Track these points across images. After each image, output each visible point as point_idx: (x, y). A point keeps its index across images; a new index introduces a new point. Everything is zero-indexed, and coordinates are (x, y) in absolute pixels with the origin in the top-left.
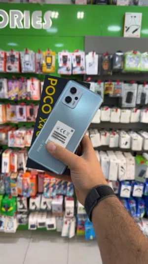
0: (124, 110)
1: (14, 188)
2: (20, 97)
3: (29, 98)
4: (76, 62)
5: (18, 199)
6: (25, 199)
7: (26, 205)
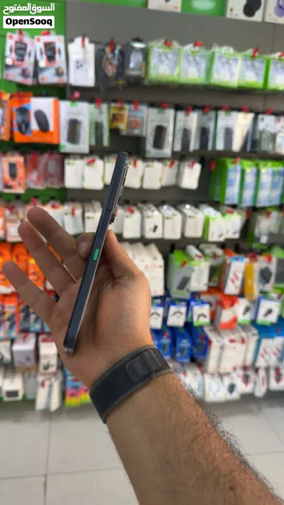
0: (150, 164)
4: (45, 57)
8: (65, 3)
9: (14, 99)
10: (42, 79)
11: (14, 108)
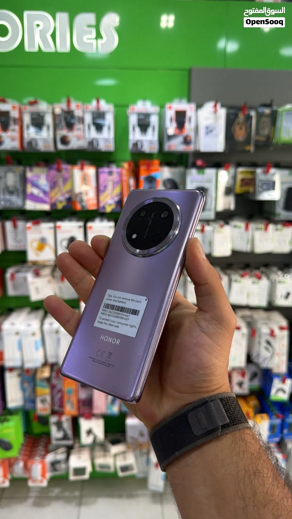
1: (42, 398)
2: (53, 205)
3: (79, 207)
4: (174, 125)
5: (53, 419)
6: (67, 420)
7: (70, 432)
8: (190, 71)
9: (143, 168)
10: (169, 147)
11: (143, 177)
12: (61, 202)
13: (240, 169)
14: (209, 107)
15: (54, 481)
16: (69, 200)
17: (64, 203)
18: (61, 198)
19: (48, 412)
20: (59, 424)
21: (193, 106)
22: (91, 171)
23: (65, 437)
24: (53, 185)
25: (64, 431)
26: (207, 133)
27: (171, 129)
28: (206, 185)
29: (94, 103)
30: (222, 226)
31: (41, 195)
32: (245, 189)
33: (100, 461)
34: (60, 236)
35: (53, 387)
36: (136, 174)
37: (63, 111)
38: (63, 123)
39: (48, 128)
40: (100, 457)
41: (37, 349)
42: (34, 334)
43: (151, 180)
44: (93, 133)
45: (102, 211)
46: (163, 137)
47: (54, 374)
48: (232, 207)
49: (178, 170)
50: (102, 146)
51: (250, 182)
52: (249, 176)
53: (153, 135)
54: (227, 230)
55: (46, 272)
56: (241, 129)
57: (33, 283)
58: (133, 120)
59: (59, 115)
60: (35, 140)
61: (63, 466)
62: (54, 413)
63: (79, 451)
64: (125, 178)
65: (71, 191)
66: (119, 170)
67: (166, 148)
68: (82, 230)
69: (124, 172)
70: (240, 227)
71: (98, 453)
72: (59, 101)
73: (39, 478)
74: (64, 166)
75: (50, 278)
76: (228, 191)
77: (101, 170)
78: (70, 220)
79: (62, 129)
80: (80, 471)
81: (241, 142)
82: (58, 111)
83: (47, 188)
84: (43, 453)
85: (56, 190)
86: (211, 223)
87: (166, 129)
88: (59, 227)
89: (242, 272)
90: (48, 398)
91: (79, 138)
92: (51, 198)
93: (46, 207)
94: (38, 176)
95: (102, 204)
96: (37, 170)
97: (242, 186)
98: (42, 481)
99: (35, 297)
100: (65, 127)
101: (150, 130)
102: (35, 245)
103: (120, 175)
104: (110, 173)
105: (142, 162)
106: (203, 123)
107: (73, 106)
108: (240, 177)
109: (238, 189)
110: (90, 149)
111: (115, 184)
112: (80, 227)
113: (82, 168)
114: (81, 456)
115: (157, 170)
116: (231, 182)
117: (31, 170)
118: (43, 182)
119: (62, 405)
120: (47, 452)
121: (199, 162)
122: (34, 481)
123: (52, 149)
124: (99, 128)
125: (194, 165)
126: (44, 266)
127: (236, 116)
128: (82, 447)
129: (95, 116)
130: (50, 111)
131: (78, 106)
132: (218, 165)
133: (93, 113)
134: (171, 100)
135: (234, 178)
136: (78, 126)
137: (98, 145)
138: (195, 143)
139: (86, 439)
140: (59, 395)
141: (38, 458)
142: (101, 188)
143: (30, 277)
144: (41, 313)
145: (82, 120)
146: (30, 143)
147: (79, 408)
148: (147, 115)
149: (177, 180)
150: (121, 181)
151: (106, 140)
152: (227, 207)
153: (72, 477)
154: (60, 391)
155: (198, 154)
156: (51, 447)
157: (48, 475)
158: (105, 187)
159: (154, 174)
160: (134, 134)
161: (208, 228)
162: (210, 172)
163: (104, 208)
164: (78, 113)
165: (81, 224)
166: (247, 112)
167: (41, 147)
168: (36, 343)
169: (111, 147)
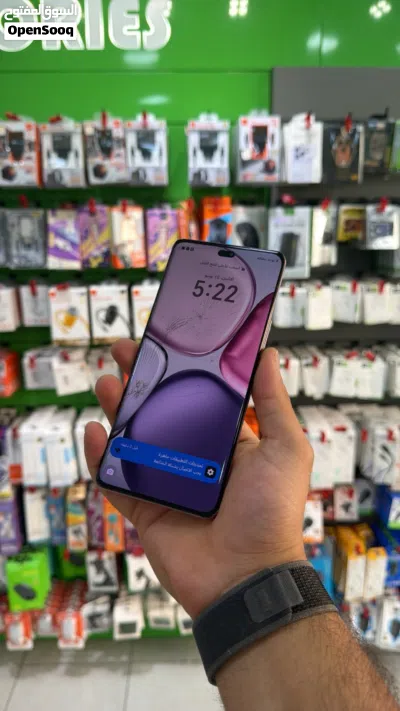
1: (76, 528)
2: (85, 262)
3: (120, 265)
4: (251, 145)
5: (91, 557)
6: (110, 558)
7: (113, 575)
8: (271, 72)
9: (208, 208)
10: (245, 177)
11: (208, 220)
12: (96, 258)
13: (344, 207)
14: (299, 120)
15: (93, 642)
16: (107, 255)
17: (100, 260)
18: (97, 253)
19: (85, 547)
20: (99, 565)
21: (277, 119)
22: (136, 214)
23: (107, 582)
24: (85, 234)
25: (106, 573)
26: (297, 157)
27: (247, 151)
28: (295, 230)
29: (140, 118)
30: (319, 288)
31: (69, 248)
32: (351, 234)
33: (154, 614)
34: (95, 306)
35: (90, 513)
36: (198, 217)
37: (96, 130)
38: (97, 148)
39: (77, 155)
40: (155, 608)
41: (67, 460)
42: (62, 441)
43: (220, 224)
44: (138, 161)
45: (153, 269)
46: (235, 164)
47: (91, 495)
48: (333, 261)
49: (256, 210)
50: (152, 179)
51: (358, 224)
52: (356, 217)
53: (222, 161)
54: (327, 293)
55: (78, 355)
56: (344, 150)
57: (60, 370)
58: (194, 141)
59: (92, 137)
60: (59, 171)
61: (105, 620)
62: (91, 548)
63: (127, 600)
64: (183, 222)
65: (110, 242)
66: (175, 212)
67: (240, 179)
68: (125, 296)
69: (182, 213)
70: (344, 288)
71: (153, 602)
72: (91, 117)
73: (73, 636)
74: (99, 208)
75: (83, 363)
76: (328, 239)
77: (149, 212)
78: (109, 283)
79: (96, 155)
80: (128, 627)
81: (343, 169)
82: (89, 131)
83: (76, 239)
84: (77, 603)
85: (89, 240)
86: (304, 284)
87: (240, 152)
88: (94, 292)
89: (346, 352)
90: (84, 528)
91: (119, 168)
92: (82, 254)
93: (76, 265)
94: (64, 223)
95: (151, 261)
96: (62, 214)
97: (346, 230)
98: (76, 642)
99: (63, 390)
100: (100, 153)
101: (217, 155)
102: (62, 317)
103: (177, 218)
104: (163, 216)
105: (206, 200)
106: (291, 144)
107: (110, 124)
108: (343, 218)
109: (342, 236)
110: (135, 183)
111: (169, 231)
112: (123, 292)
113: (124, 210)
114: (130, 607)
115: (228, 211)
116: (331, 226)
117: (54, 215)
118: (71, 230)
119: (102, 538)
120: (84, 602)
121: (287, 198)
122: (67, 641)
123: (82, 183)
124: (146, 154)
125: (280, 203)
126: (74, 347)
127: (338, 132)
128: (131, 594)
129: (140, 136)
130: (79, 130)
131: (117, 124)
132: (313, 203)
133: (138, 133)
134: (246, 112)
135: (336, 219)
136: (117, 151)
137: (145, 176)
138: (281, 171)
139: (136, 584)
140: (98, 524)
141: (70, 611)
142: (151, 238)
143: (56, 362)
144: (72, 413)
145: (122, 142)
146: (52, 176)
147: (125, 541)
148: (214, 134)
149: (256, 224)
150: (178, 227)
151: (157, 170)
152: (326, 261)
153: (118, 636)
154: (100, 518)
155: (286, 187)
156: (88, 596)
157: (86, 633)
158: (157, 236)
159: (223, 216)
160: (195, 161)
161: (299, 291)
162: (302, 212)
163: (155, 265)
164: (117, 133)
165: (124, 288)
166: (352, 127)
167: (67, 181)
168: (66, 452)
169: (164, 180)
